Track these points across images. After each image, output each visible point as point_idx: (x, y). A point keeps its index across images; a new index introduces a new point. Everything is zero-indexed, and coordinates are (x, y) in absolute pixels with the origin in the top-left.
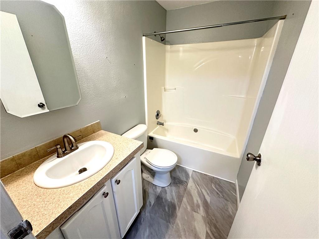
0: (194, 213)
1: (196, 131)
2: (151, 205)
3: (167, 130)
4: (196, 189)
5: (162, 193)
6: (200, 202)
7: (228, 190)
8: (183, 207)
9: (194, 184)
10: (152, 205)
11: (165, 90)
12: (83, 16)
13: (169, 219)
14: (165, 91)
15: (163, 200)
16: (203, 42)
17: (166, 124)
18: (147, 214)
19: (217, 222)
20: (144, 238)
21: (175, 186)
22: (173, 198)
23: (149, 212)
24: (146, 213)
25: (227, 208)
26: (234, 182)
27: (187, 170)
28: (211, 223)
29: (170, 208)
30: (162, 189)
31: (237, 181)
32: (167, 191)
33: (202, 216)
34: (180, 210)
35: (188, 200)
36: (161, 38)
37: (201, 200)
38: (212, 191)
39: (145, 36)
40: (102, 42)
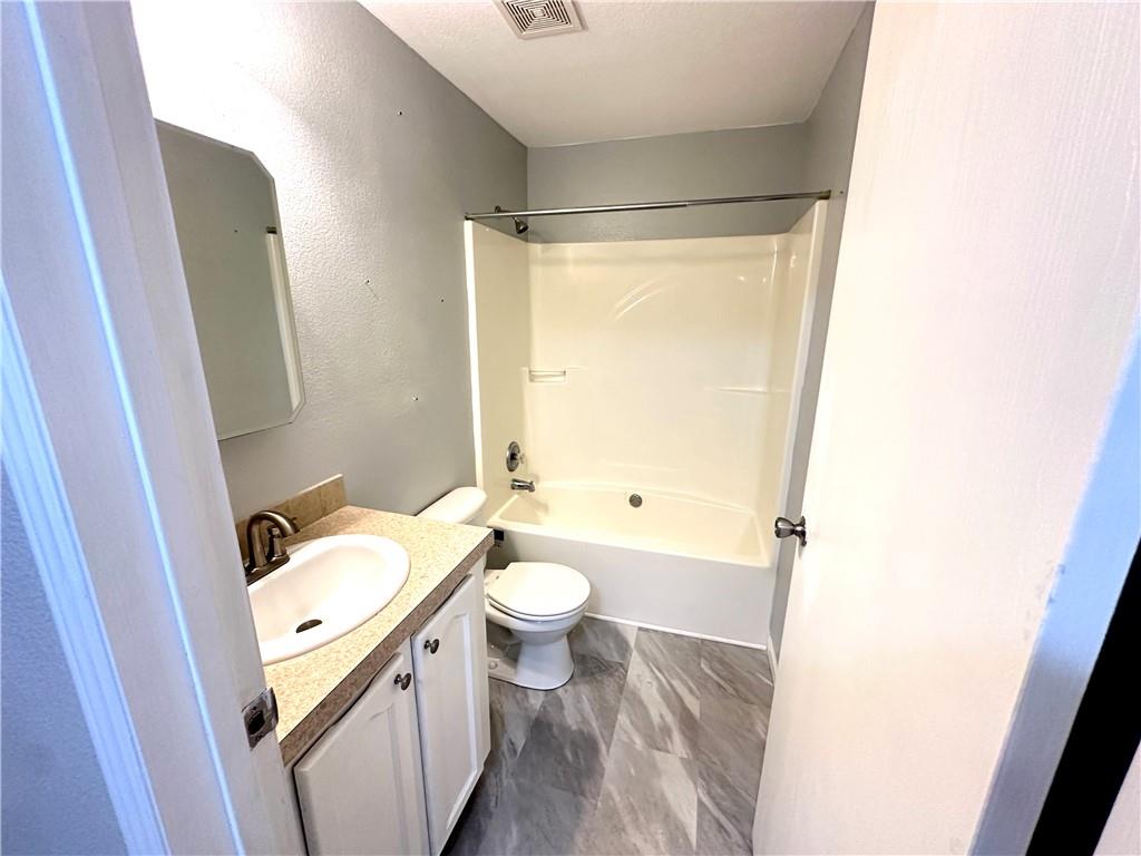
0: (656, 753)
1: (636, 501)
2: (515, 752)
3: (545, 508)
4: (655, 683)
5: (549, 709)
6: (669, 718)
7: (748, 672)
8: (619, 740)
9: (645, 666)
10: (519, 750)
11: (532, 378)
12: (308, 171)
13: (580, 784)
14: (532, 380)
15: (555, 730)
16: (637, 239)
17: (539, 485)
18: (505, 782)
19: (726, 769)
20: (504, 854)
21: (587, 682)
22: (585, 721)
23: (512, 774)
24: (501, 779)
25: (752, 724)
26: (764, 648)
27: (620, 627)
28: (708, 774)
29: (579, 751)
30: (546, 695)
31: (770, 639)
32: (564, 702)
33: (682, 759)
34: (612, 749)
35: (634, 718)
36: (518, 224)
37: (674, 713)
38: (702, 682)
39: (472, 219)
40: (356, 239)
